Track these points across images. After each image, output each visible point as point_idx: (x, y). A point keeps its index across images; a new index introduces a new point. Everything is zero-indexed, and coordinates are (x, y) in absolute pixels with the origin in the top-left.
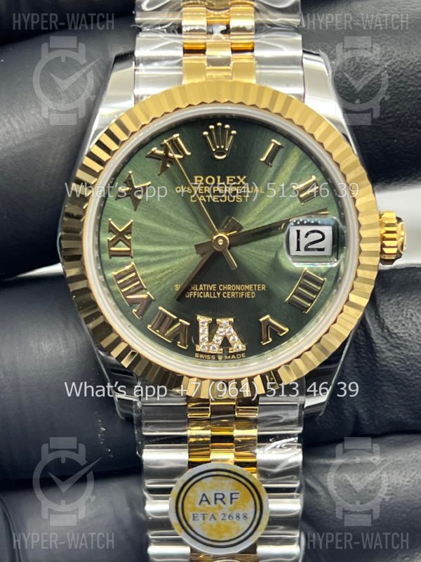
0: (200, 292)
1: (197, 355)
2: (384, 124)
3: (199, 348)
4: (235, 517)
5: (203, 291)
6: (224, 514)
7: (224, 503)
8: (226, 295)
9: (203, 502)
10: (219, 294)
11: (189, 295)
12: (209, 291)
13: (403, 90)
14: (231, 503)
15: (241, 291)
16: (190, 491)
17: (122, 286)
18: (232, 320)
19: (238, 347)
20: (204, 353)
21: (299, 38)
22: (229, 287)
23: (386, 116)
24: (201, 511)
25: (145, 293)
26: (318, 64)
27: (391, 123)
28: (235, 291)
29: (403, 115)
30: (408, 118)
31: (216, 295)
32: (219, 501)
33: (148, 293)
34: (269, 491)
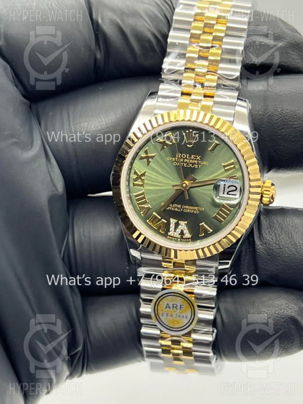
0: (173, 208)
1: (168, 237)
3: (169, 234)
4: (181, 316)
7: (177, 309)
8: (185, 210)
9: (167, 308)
10: (182, 210)
11: (168, 208)
12: (177, 208)
14: (180, 310)
15: (192, 210)
17: (137, 200)
18: (186, 222)
19: (188, 236)
20: (171, 237)
22: (187, 207)
24: (166, 312)
25: (148, 205)
28: (189, 209)
32: (174, 308)
34: (199, 306)
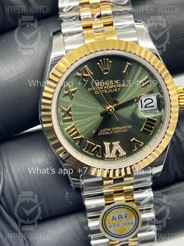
0: (104, 132)
1: (105, 159)
2: (172, 49)
3: (106, 156)
4: (127, 224)
5: (105, 132)
6: (123, 224)
7: (122, 219)
8: (115, 132)
9: (113, 220)
10: (112, 132)
11: (100, 134)
12: (108, 131)
13: (179, 33)
14: (125, 218)
15: (121, 129)
16: (107, 216)
17: (70, 134)
18: (119, 142)
19: (123, 154)
20: (108, 158)
21: (132, 16)
22: (116, 128)
23: (173, 45)
24: (113, 224)
25: (81, 136)
26: (141, 26)
27: (175, 48)
28: (119, 130)
29: (180, 44)
30: (182, 45)
31: (111, 133)
32: (120, 218)
33: (82, 135)
34: (141, 210)
